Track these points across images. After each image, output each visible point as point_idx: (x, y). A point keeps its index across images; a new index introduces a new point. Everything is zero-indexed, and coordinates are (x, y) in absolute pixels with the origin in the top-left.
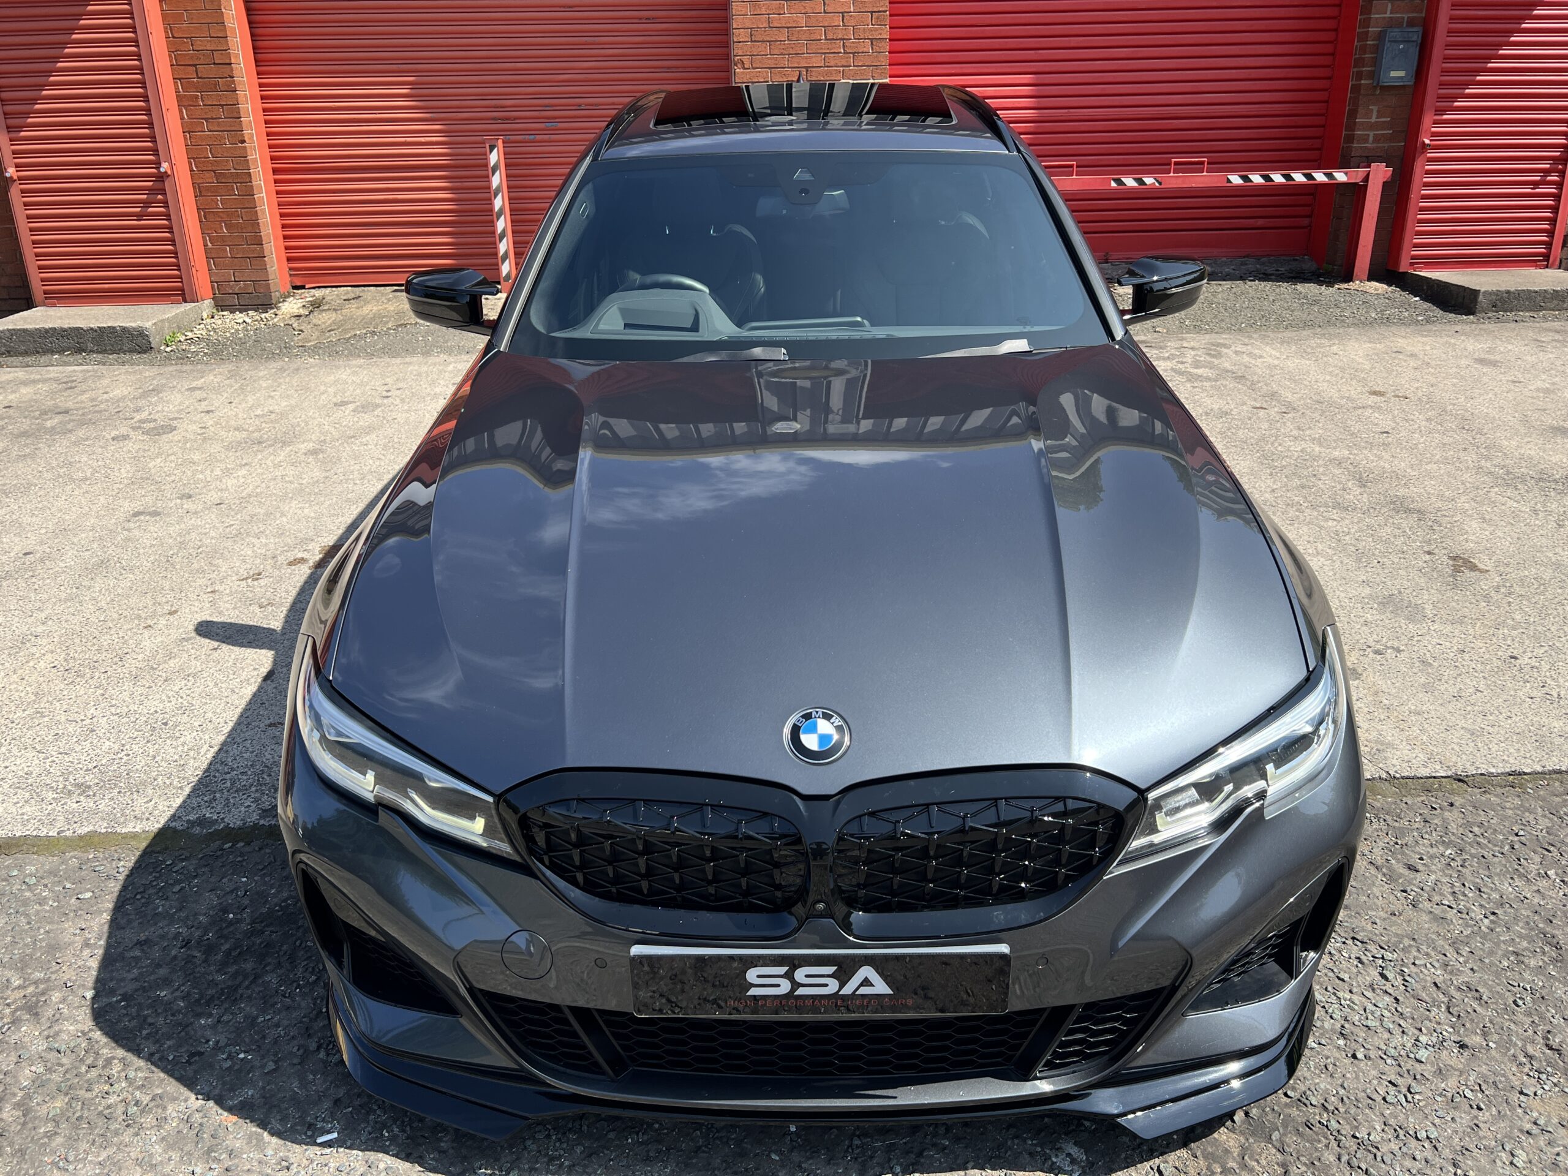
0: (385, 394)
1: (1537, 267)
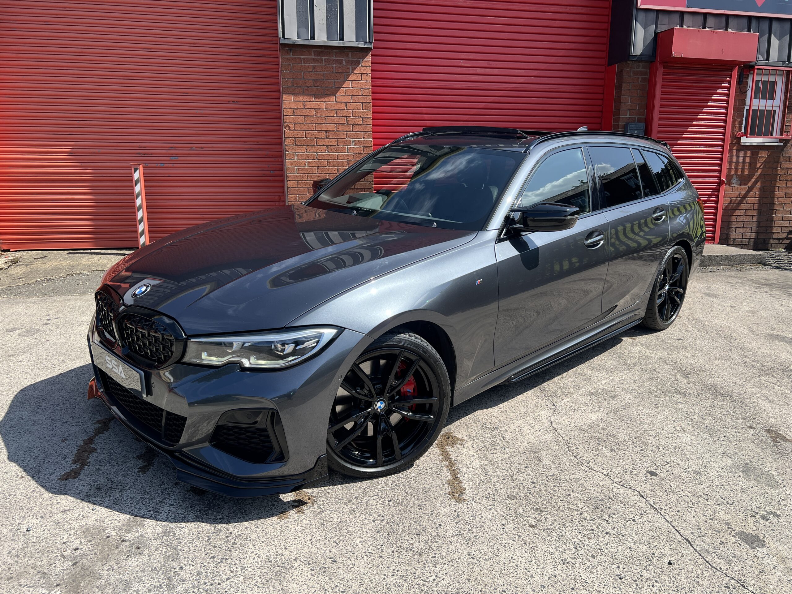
0: (46, 322)
1: (709, 243)
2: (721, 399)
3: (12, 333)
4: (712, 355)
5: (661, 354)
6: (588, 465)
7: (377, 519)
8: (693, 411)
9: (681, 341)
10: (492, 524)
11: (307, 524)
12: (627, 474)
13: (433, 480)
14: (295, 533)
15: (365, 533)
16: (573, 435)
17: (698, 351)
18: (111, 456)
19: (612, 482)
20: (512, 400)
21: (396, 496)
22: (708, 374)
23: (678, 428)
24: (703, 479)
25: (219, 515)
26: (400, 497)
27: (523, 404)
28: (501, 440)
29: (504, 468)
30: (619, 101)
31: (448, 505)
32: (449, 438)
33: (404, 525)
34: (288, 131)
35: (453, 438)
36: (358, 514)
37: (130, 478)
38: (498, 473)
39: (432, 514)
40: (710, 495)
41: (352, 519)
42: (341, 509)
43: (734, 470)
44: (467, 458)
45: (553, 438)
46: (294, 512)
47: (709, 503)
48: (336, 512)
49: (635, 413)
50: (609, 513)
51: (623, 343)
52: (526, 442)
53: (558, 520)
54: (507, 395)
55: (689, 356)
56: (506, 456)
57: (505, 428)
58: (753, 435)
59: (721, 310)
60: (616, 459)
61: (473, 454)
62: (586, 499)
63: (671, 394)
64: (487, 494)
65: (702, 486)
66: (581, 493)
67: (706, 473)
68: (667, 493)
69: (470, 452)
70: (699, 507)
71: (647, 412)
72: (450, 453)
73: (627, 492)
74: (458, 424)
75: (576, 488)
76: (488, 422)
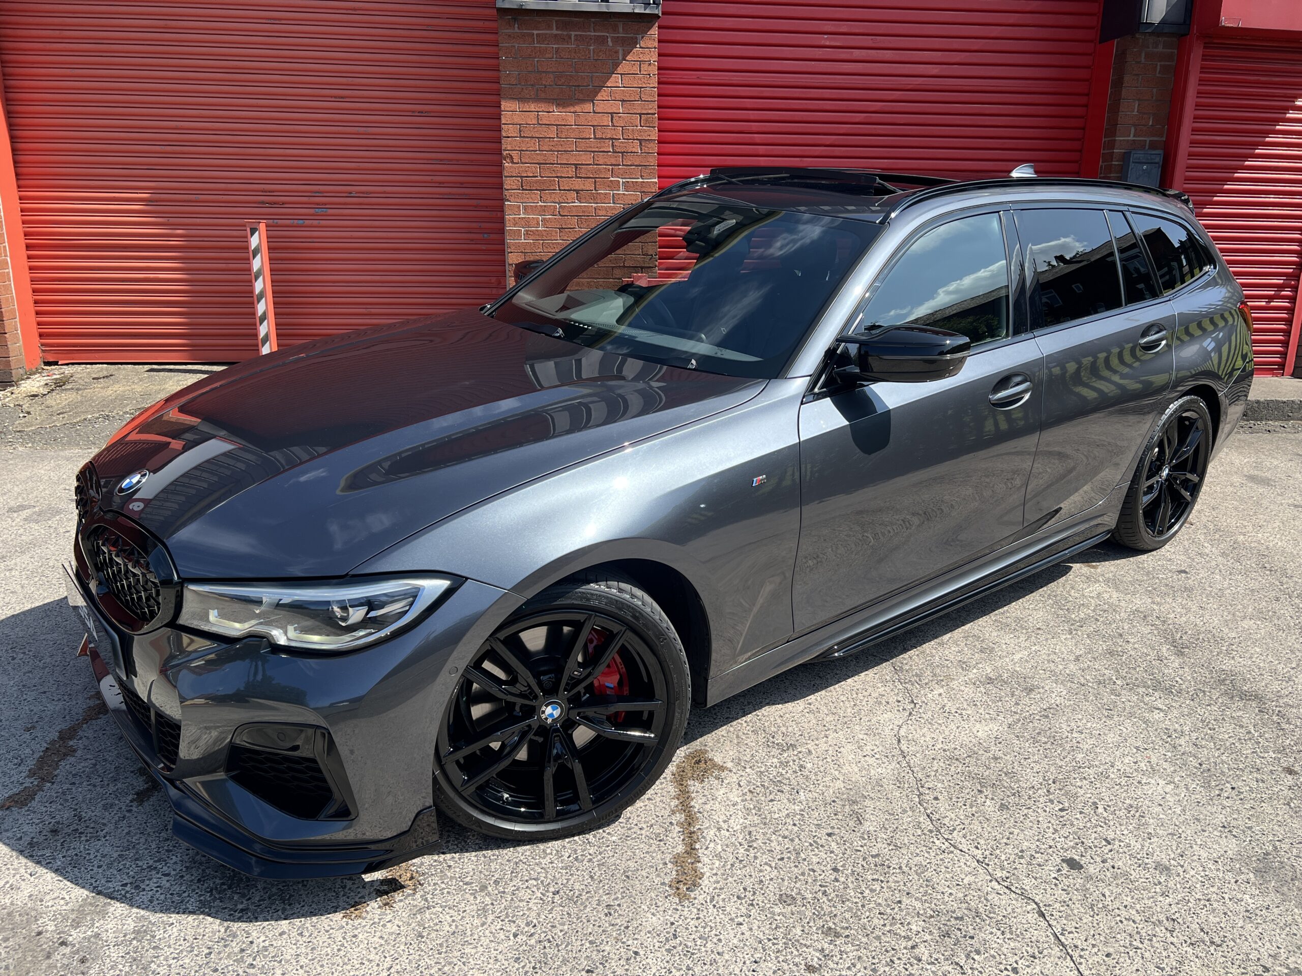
1: (1273, 375)
2: (1241, 704)
3: (15, 515)
4: (1240, 607)
5: (1141, 602)
6: (950, 837)
7: (522, 932)
8: (1179, 729)
9: (1183, 575)
10: (734, 959)
11: (392, 933)
12: (1022, 861)
13: (647, 852)
14: (364, 952)
15: (491, 961)
16: (935, 769)
17: (1213, 597)
18: (95, 765)
19: (989, 878)
20: (837, 686)
21: (571, 882)
22: (1224, 648)
23: (1142, 765)
24: (1171, 884)
25: (242, 903)
26: (577, 886)
27: (855, 696)
28: (795, 772)
29: (786, 833)
30: (1115, 108)
31: (662, 909)
32: (698, 762)
33: (569, 948)
34: (510, 165)
35: (706, 762)
36: (491, 918)
37: (113, 814)
38: (772, 845)
39: (627, 927)
40: (1180, 920)
41: (477, 927)
42: (463, 905)
43: (1238, 866)
44: (723, 809)
45: (896, 772)
46: (375, 905)
47: (1175, 940)
48: (451, 911)
49: (1064, 726)
50: (969, 949)
51: (1071, 575)
52: (841, 779)
53: (865, 958)
54: (828, 676)
55: (1194, 608)
56: (797, 808)
57: (809, 746)
58: (1290, 788)
59: (1273, 513)
60: (1007, 826)
61: (736, 799)
62: (930, 912)
63: (1144, 690)
64: (742, 890)
65: (1168, 900)
66: (924, 898)
67: (1180, 870)
68: (1093, 910)
69: (731, 796)
70: (1152, 947)
71: (1089, 725)
72: (693, 795)
73: (1014, 902)
74: (722, 733)
75: (915, 888)
76: (779, 732)
